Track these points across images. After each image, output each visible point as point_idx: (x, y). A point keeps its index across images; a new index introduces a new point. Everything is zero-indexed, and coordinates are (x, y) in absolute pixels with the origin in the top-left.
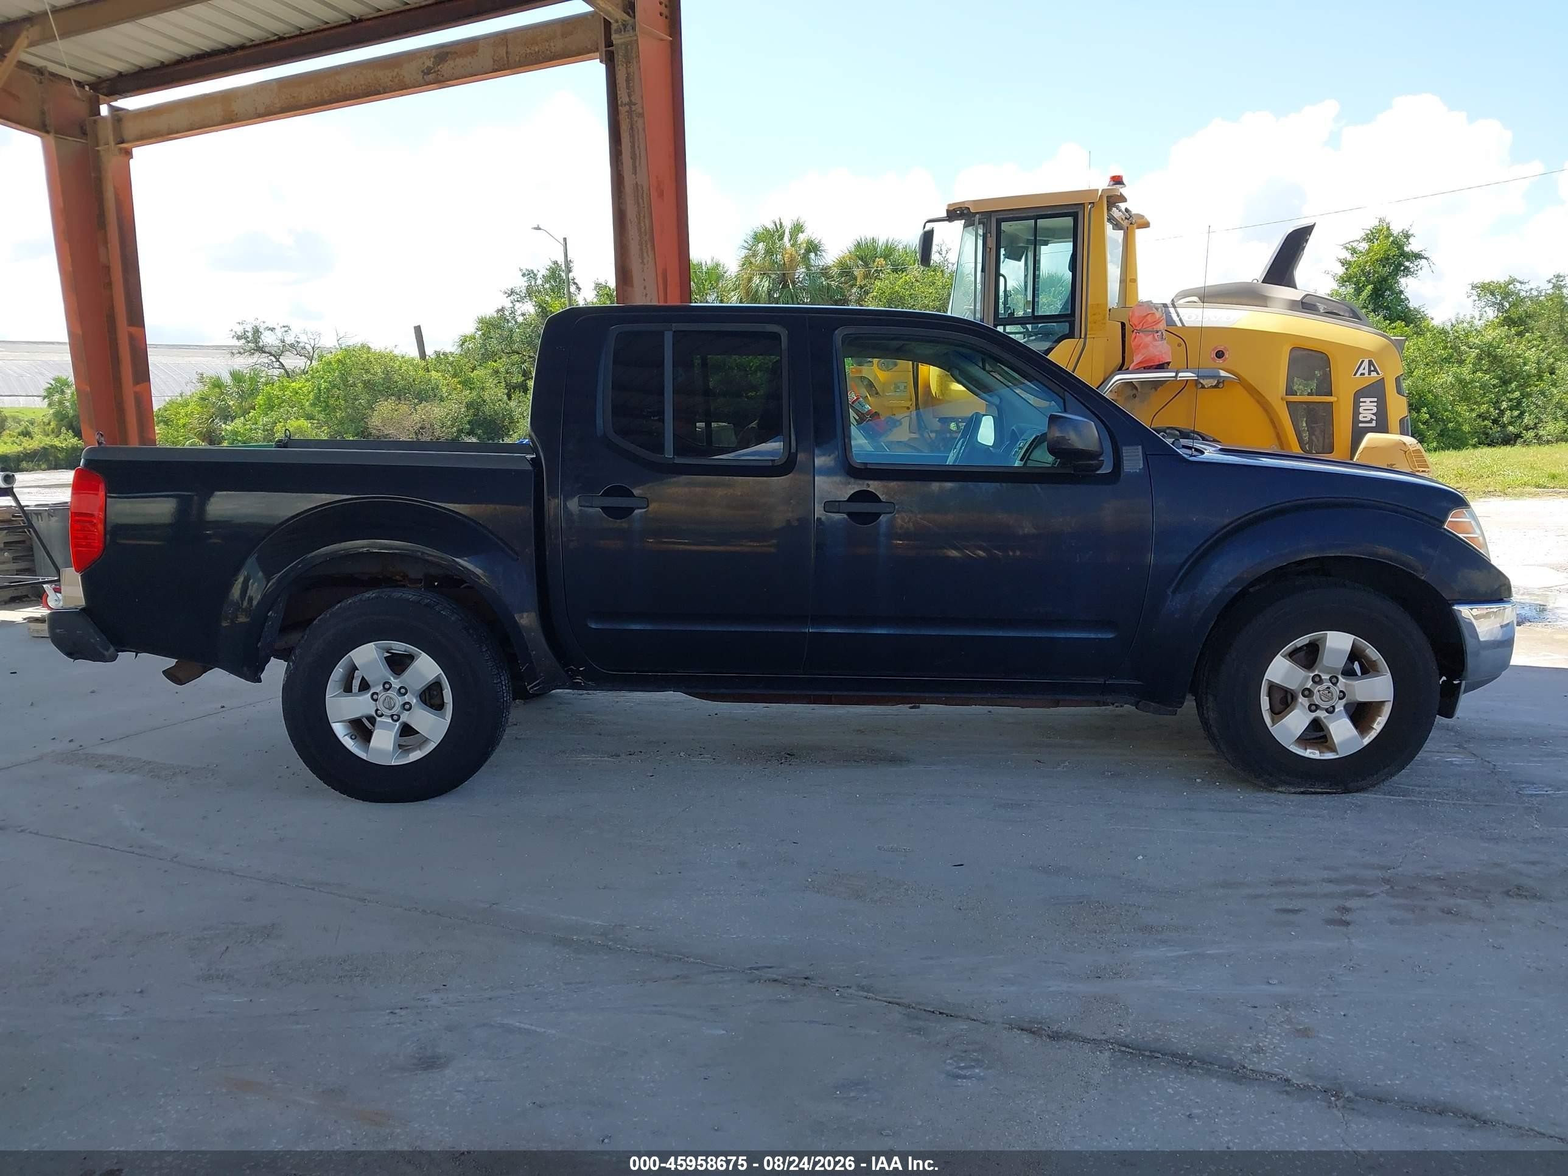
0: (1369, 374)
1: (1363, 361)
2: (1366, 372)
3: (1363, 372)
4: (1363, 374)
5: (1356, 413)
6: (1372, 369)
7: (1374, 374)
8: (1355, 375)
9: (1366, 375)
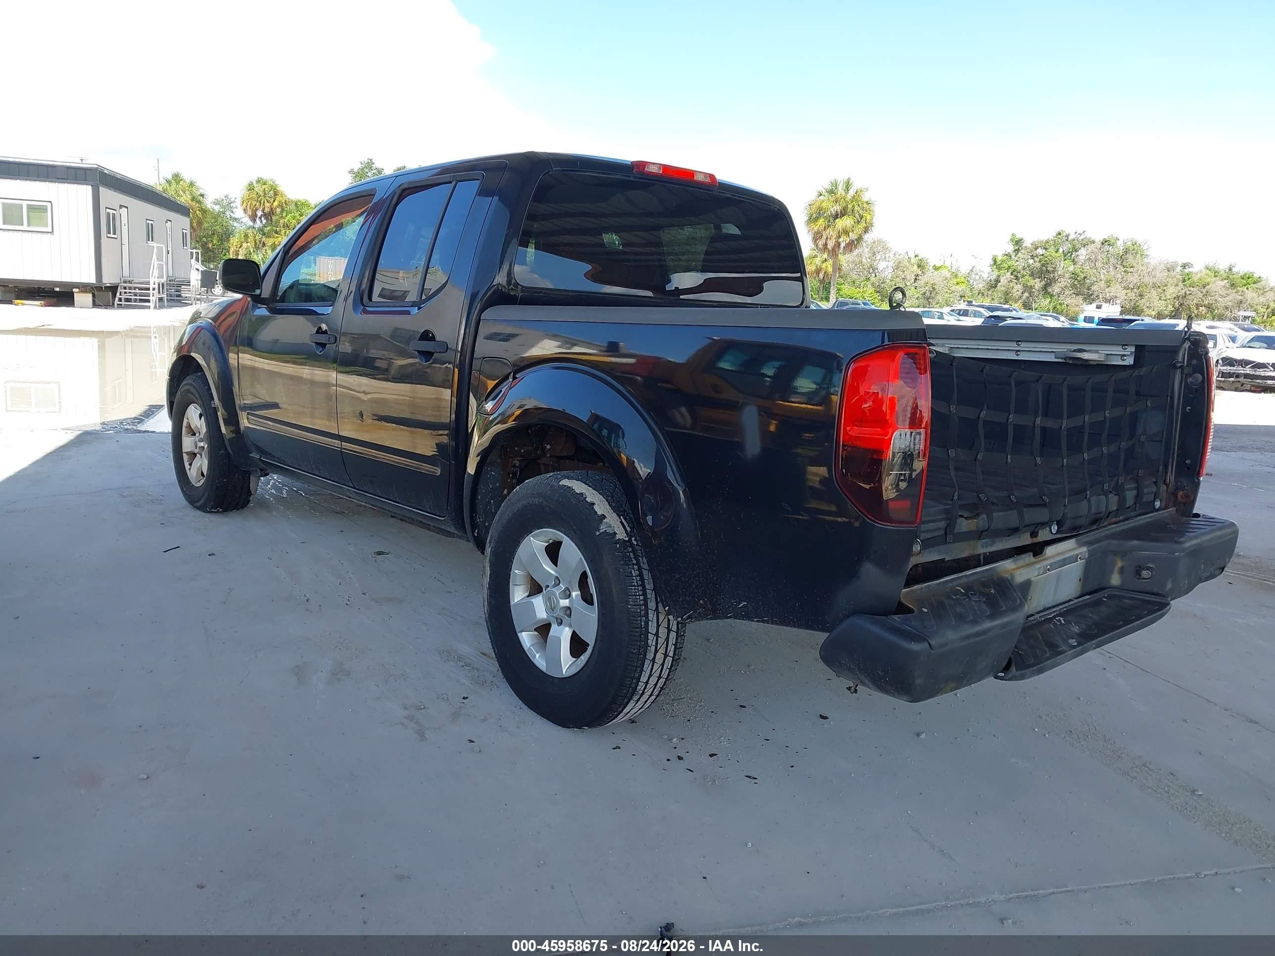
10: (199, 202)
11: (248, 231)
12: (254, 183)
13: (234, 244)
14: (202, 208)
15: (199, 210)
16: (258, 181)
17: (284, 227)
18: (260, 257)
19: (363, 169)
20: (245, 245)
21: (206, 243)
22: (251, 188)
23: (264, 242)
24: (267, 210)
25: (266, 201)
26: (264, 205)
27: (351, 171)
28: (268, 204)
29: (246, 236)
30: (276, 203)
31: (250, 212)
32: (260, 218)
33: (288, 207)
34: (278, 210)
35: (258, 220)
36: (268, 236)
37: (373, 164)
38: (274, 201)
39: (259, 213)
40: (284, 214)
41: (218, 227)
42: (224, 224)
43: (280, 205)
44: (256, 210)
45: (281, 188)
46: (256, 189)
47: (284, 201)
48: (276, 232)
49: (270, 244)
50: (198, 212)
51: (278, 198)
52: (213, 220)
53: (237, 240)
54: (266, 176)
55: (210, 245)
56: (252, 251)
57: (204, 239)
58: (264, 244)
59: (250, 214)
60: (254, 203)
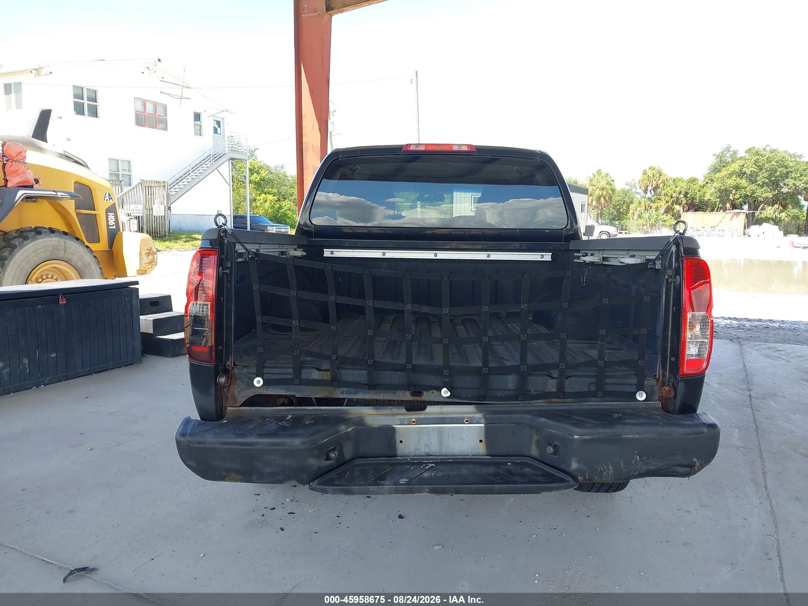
0: (109, 200)
1: (106, 193)
2: (108, 199)
3: (107, 199)
4: (107, 200)
5: (108, 221)
6: (110, 198)
7: (111, 200)
8: (104, 200)
9: (108, 200)
10: (611, 185)
11: (641, 200)
12: (648, 170)
13: (632, 208)
14: (612, 189)
15: (610, 190)
16: (650, 168)
17: (664, 195)
18: (647, 216)
19: (722, 153)
20: (639, 209)
21: (619, 209)
22: (645, 173)
23: (651, 206)
24: (654, 185)
25: (653, 180)
26: (652, 182)
27: (714, 155)
28: (655, 182)
29: (640, 203)
30: (660, 181)
31: (643, 188)
32: (650, 191)
33: (668, 183)
34: (661, 185)
35: (648, 192)
36: (654, 202)
37: (730, 147)
38: (659, 180)
39: (649, 188)
40: (665, 187)
41: (627, 199)
42: (631, 196)
43: (663, 182)
44: (647, 186)
45: (663, 171)
46: (648, 174)
47: (665, 179)
48: (659, 199)
49: (655, 207)
50: (609, 191)
51: (662, 178)
52: (624, 195)
53: (634, 206)
54: (655, 165)
55: (621, 210)
56: (643, 212)
57: (618, 207)
58: (651, 207)
59: (644, 189)
60: (646, 182)
